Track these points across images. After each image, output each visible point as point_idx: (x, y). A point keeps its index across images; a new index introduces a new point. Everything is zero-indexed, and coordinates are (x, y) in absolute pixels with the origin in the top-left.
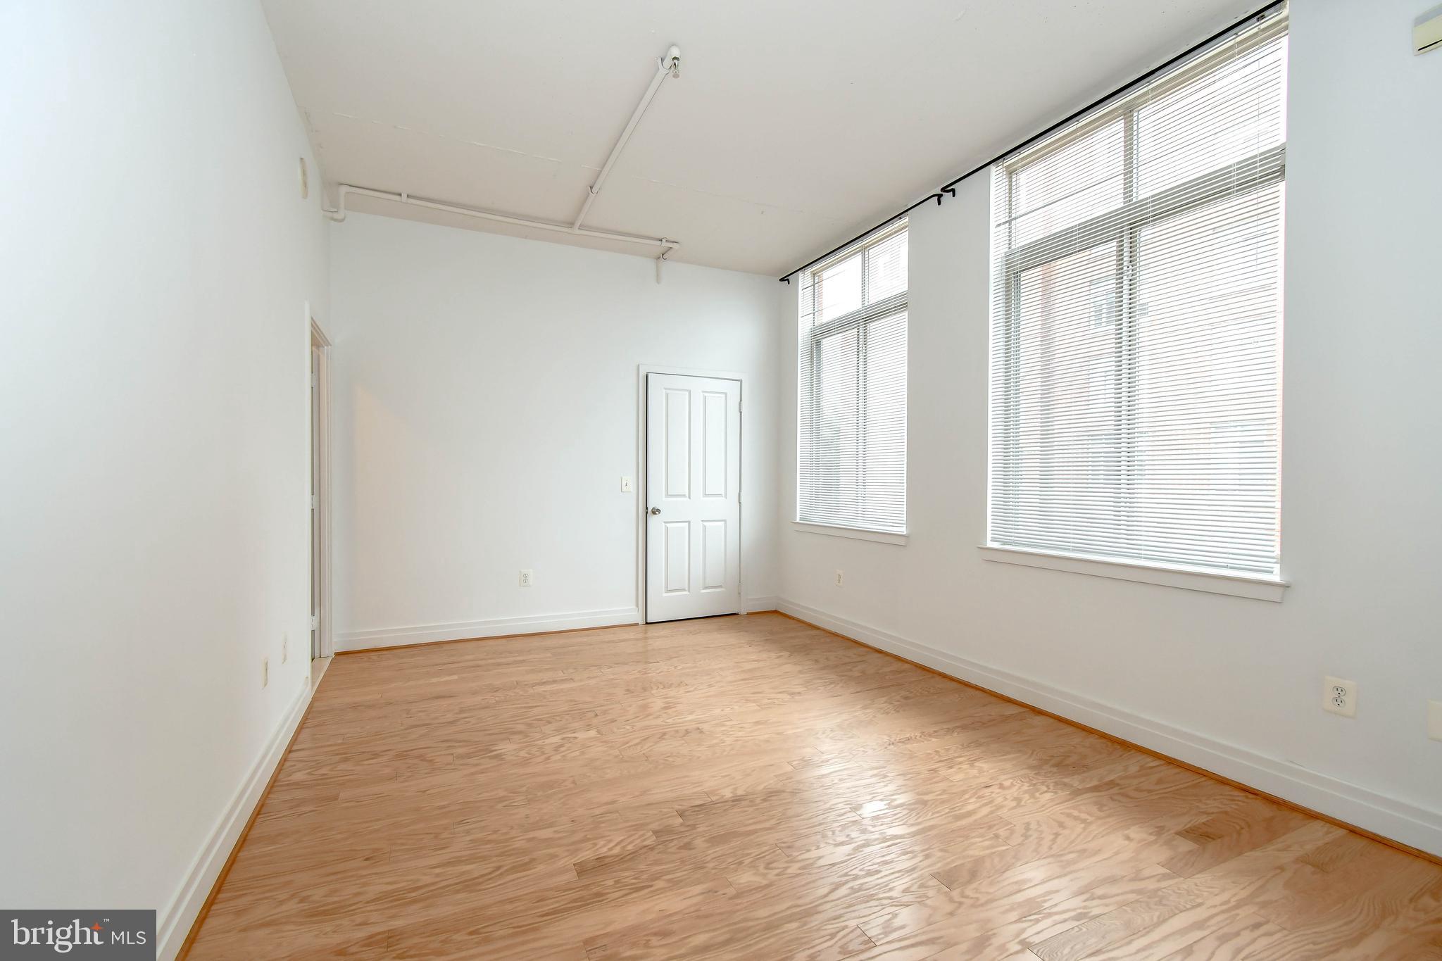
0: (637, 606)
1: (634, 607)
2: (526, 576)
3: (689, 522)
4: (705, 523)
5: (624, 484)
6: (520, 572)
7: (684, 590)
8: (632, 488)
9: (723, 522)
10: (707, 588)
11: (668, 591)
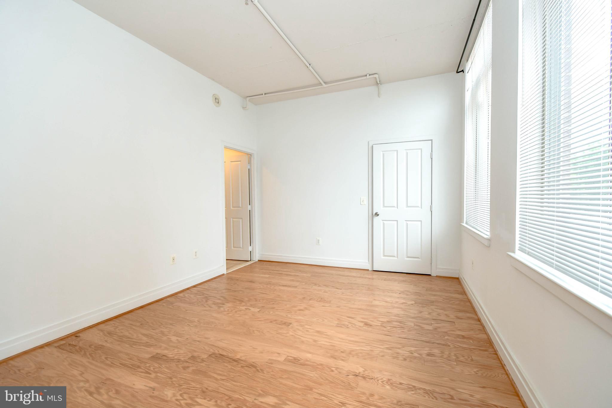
0: (369, 261)
1: (367, 261)
2: (318, 240)
3: (397, 221)
4: (407, 222)
5: (362, 201)
6: (316, 238)
7: (394, 256)
8: (366, 202)
9: (420, 222)
10: (408, 257)
11: (384, 256)
